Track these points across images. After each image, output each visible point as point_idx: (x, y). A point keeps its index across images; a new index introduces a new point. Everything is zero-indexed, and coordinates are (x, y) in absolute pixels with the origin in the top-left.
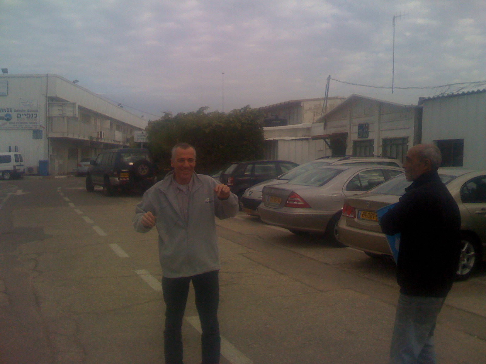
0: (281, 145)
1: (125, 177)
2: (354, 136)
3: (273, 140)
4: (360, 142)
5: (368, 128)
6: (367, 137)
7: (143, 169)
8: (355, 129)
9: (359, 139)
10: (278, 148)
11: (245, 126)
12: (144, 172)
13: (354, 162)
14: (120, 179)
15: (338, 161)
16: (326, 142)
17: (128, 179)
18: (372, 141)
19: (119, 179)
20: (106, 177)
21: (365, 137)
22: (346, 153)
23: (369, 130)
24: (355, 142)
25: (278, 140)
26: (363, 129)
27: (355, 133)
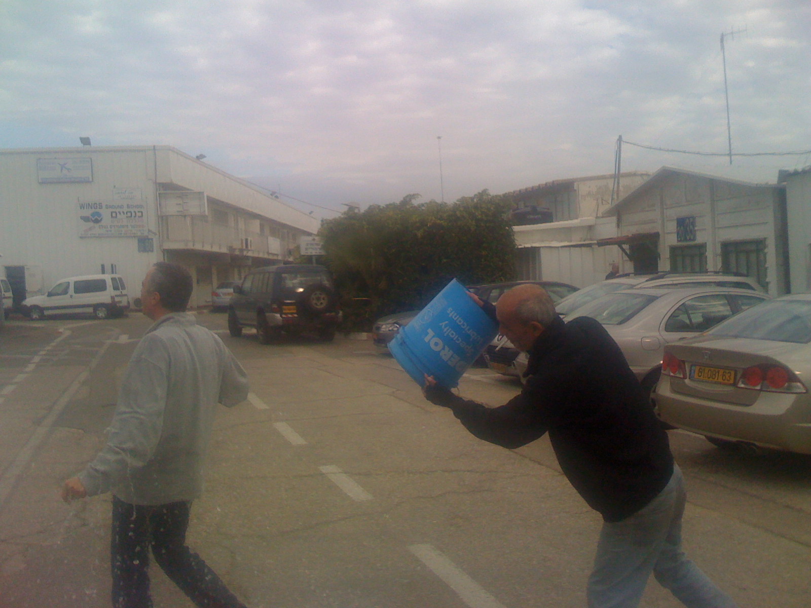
0: (545, 257)
1: (291, 312)
2: (670, 239)
3: (532, 247)
4: (682, 248)
5: (693, 224)
6: (694, 239)
7: (318, 299)
8: (672, 226)
9: (680, 244)
10: (540, 262)
11: (482, 224)
12: (321, 303)
13: (675, 282)
14: (284, 316)
15: (646, 281)
16: (622, 248)
17: (296, 315)
18: (702, 247)
19: (281, 316)
20: (261, 312)
21: (690, 240)
22: (659, 268)
23: (696, 228)
24: (673, 249)
25: (539, 248)
26: (685, 226)
27: (672, 233)
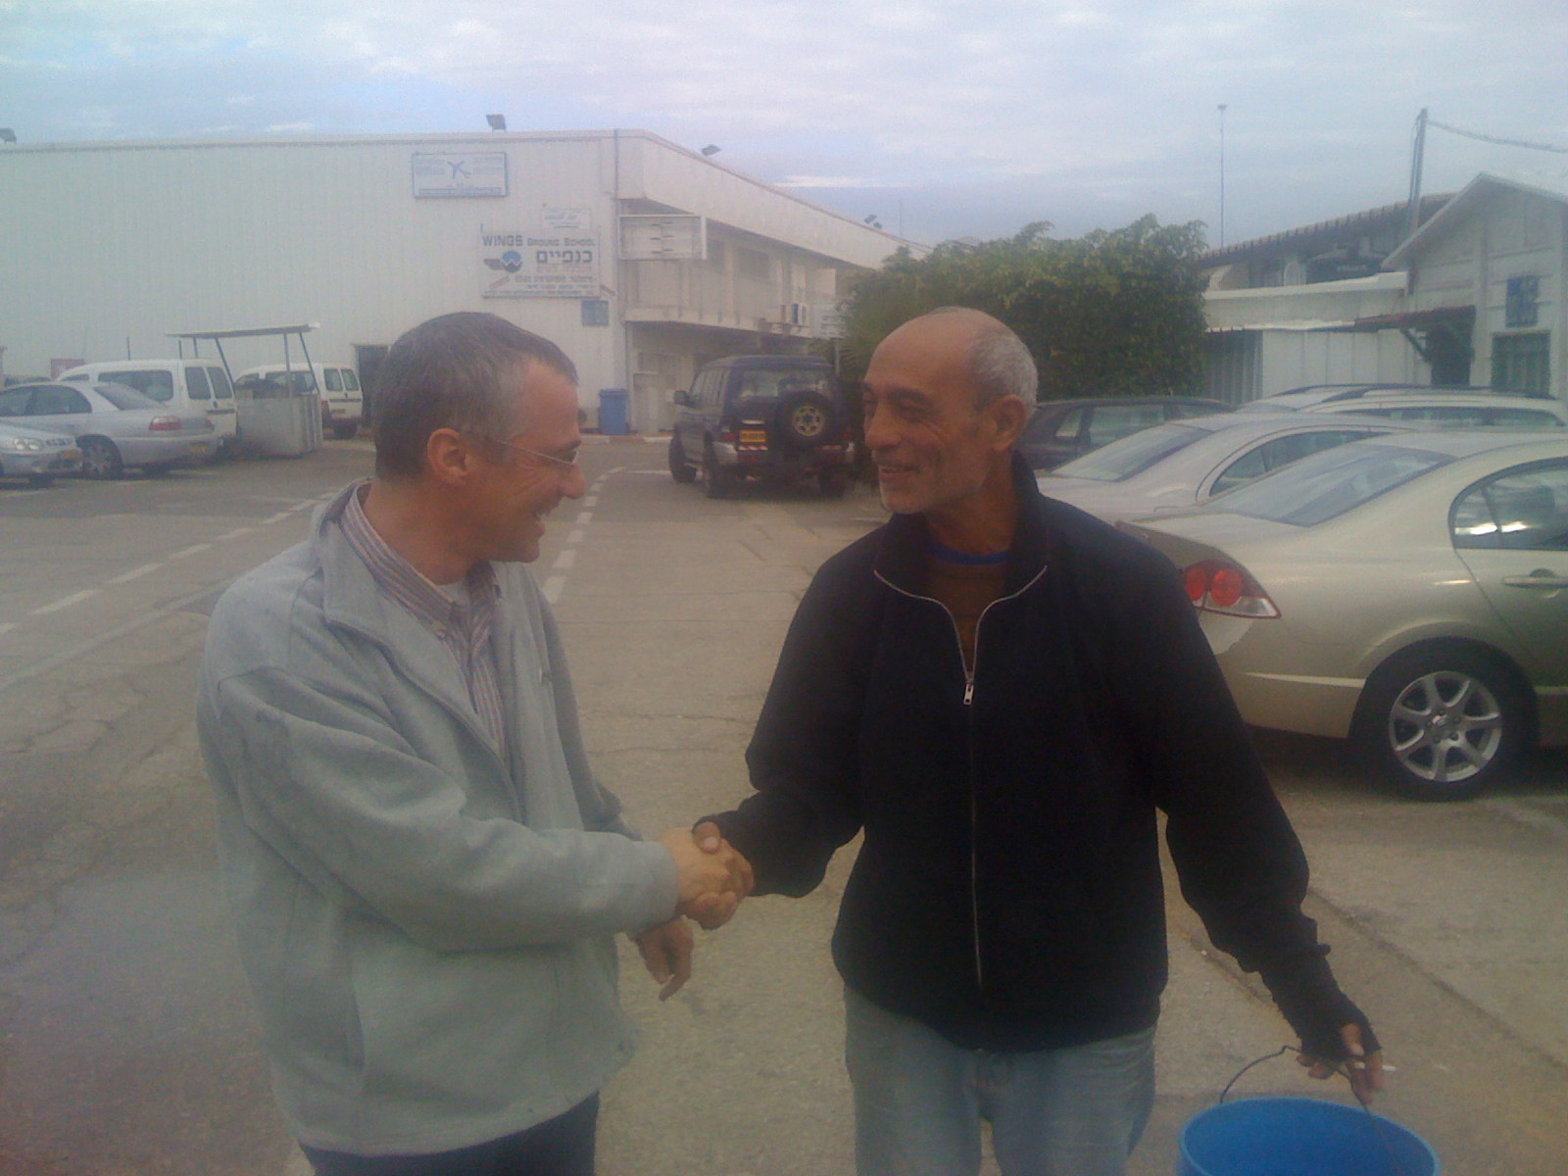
0: (1270, 348)
1: (756, 441)
2: (1493, 322)
3: (1244, 330)
4: (1517, 339)
5: (1534, 290)
6: (1534, 322)
7: (808, 419)
8: (1499, 295)
9: (1514, 330)
10: (1260, 361)
12: (814, 428)
14: (741, 448)
16: (1412, 339)
17: (764, 448)
18: (1544, 338)
19: (737, 449)
21: (1526, 323)
22: (1471, 379)
23: (1538, 300)
24: (1500, 341)
25: (1260, 332)
26: (1522, 294)
27: (1497, 308)
